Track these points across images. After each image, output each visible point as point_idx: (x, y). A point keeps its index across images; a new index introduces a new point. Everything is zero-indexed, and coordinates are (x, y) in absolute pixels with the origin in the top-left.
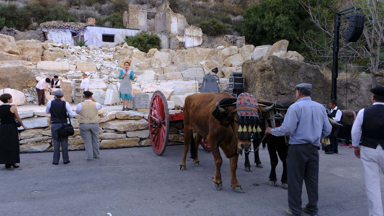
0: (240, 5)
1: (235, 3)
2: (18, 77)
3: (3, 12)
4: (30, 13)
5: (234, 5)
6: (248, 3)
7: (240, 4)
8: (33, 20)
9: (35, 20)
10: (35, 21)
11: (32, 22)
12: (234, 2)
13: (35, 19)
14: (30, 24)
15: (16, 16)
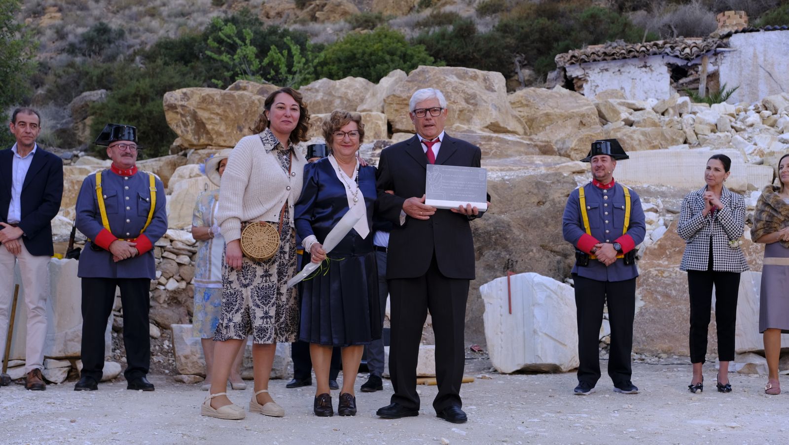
2: (546, 224)
3: (439, 46)
4: (511, 41)
8: (520, 62)
9: (526, 62)
10: (525, 65)
11: (518, 70)
13: (525, 59)
14: (512, 74)
15: (475, 54)
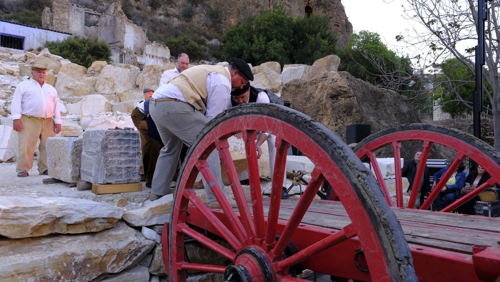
0: (213, 29)
1: (207, 26)
5: (204, 27)
6: (222, 27)
7: (212, 27)
12: (205, 23)
